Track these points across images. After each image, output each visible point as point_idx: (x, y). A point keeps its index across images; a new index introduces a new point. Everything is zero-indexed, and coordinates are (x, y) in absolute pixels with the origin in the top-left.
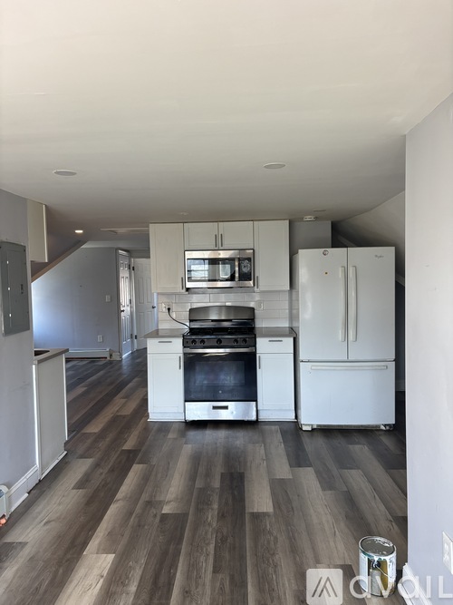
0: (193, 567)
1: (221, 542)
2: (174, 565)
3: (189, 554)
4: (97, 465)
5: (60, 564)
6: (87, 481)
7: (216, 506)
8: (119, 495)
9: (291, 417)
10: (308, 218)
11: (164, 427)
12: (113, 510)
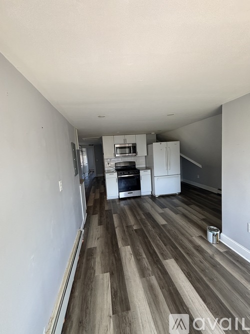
0: (157, 245)
1: (160, 235)
2: (151, 246)
3: (153, 241)
4: (101, 217)
5: (113, 253)
6: (101, 222)
7: (149, 224)
8: (116, 226)
9: (150, 193)
10: (153, 133)
11: (113, 201)
12: (117, 231)
